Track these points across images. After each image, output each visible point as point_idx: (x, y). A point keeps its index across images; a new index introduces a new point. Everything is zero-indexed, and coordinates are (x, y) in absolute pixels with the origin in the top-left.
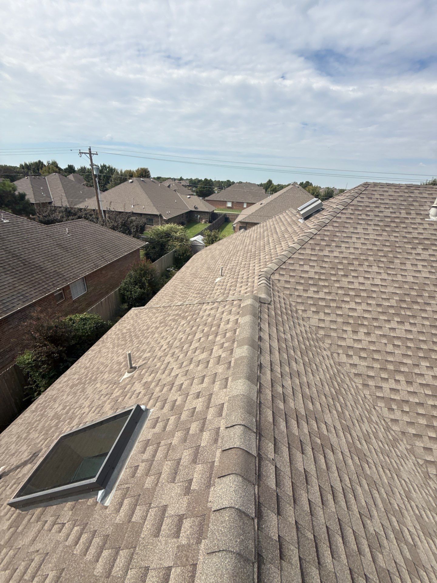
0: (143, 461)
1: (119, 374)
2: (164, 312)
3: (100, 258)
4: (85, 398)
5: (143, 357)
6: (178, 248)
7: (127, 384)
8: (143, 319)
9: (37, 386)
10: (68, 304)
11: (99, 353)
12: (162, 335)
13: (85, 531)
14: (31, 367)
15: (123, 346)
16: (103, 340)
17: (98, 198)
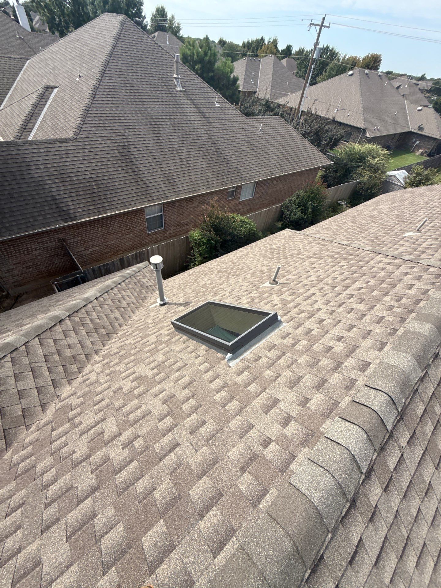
0: (266, 356)
1: (261, 281)
2: (322, 245)
3: (278, 166)
4: (227, 285)
5: (287, 277)
6: (365, 179)
7: (266, 292)
8: (296, 243)
9: (194, 259)
10: (234, 203)
11: (246, 256)
12: (313, 266)
13: (212, 369)
14: (196, 243)
15: (269, 259)
16: (252, 247)
17: (303, 93)
